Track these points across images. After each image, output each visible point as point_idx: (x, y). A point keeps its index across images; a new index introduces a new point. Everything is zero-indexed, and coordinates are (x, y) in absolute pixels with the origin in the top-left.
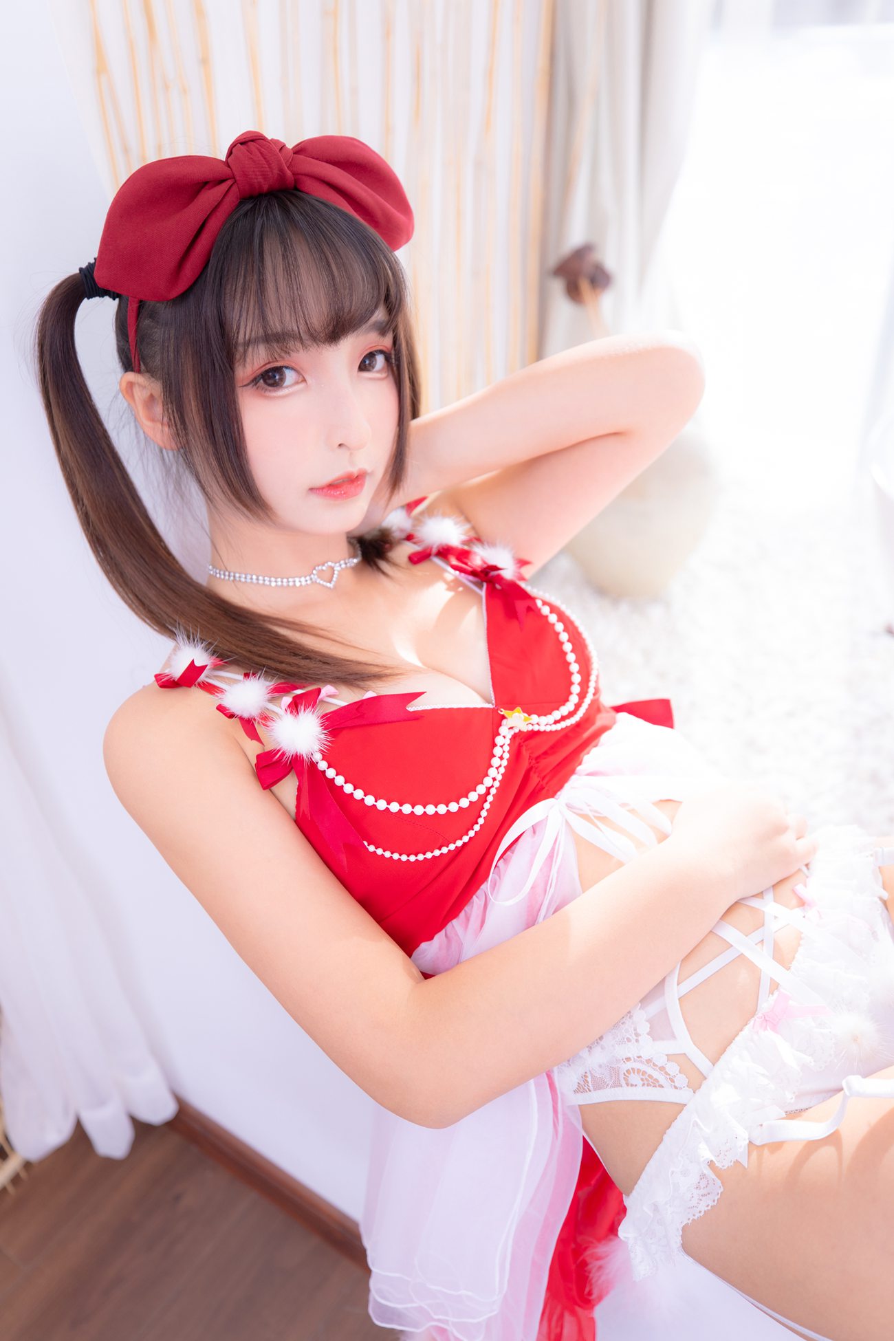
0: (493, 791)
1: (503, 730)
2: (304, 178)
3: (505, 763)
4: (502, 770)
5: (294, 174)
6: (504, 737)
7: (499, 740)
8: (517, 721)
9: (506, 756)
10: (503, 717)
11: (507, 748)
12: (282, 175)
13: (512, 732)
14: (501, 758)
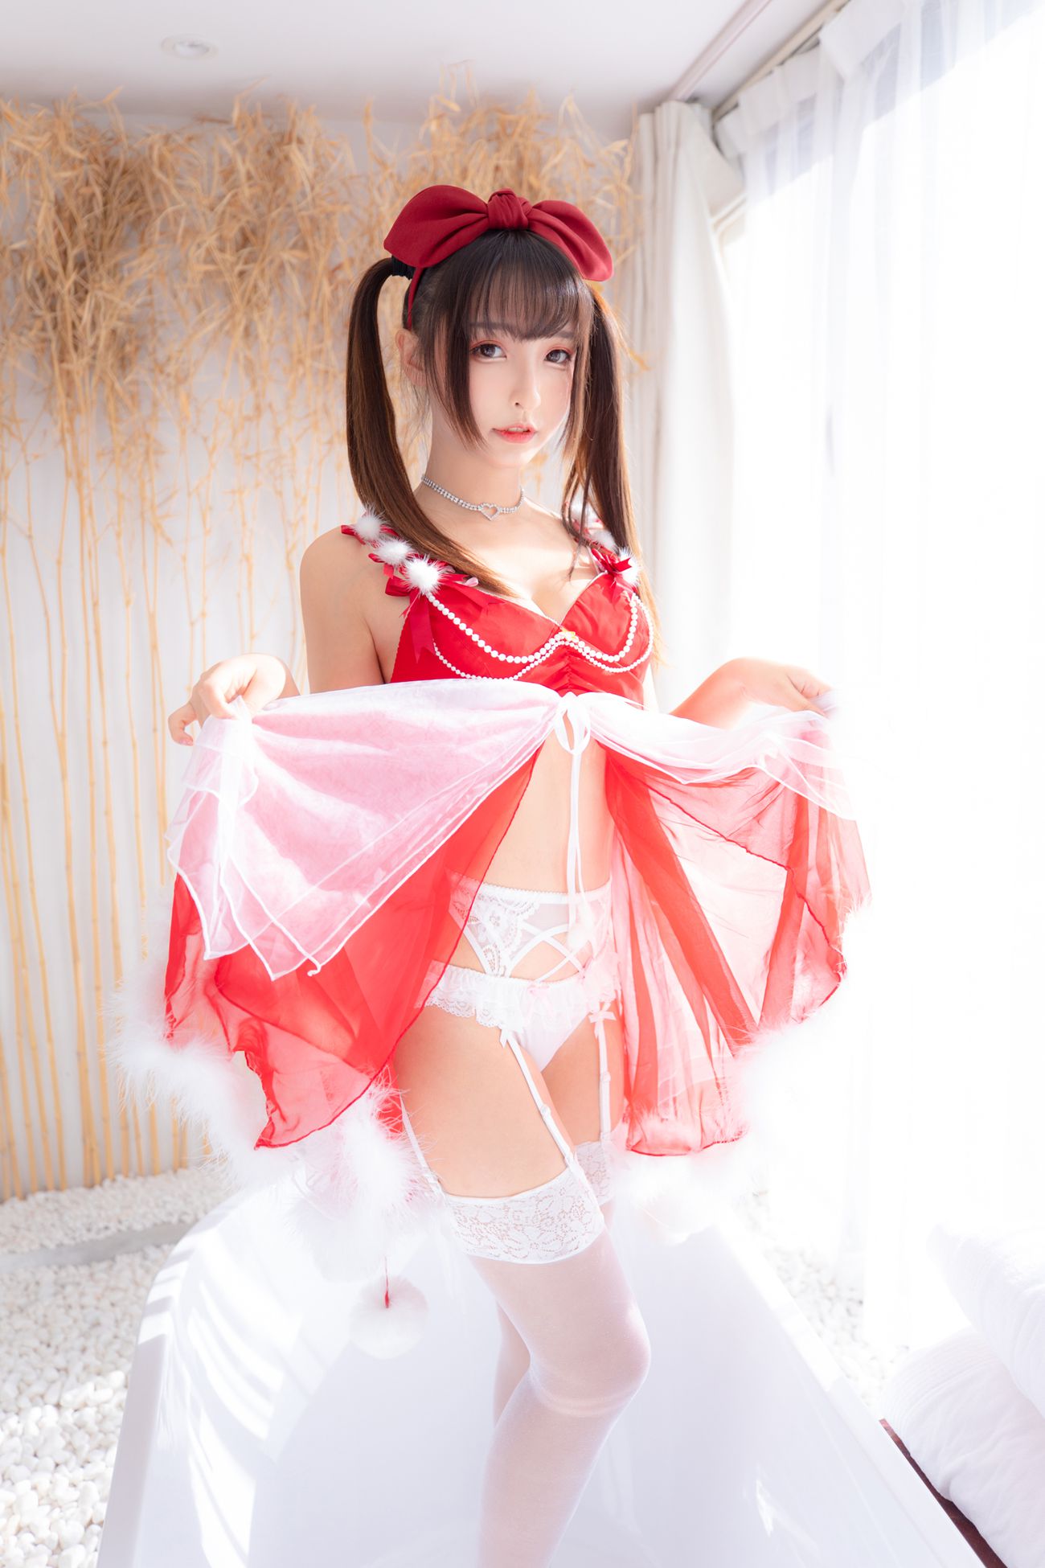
0: (532, 666)
1: (558, 637)
2: (536, 223)
3: (548, 655)
4: (544, 658)
5: (529, 219)
6: (556, 642)
7: (552, 641)
8: (569, 637)
9: (551, 652)
10: (561, 631)
11: (554, 648)
12: (520, 218)
13: (563, 643)
14: (548, 652)
